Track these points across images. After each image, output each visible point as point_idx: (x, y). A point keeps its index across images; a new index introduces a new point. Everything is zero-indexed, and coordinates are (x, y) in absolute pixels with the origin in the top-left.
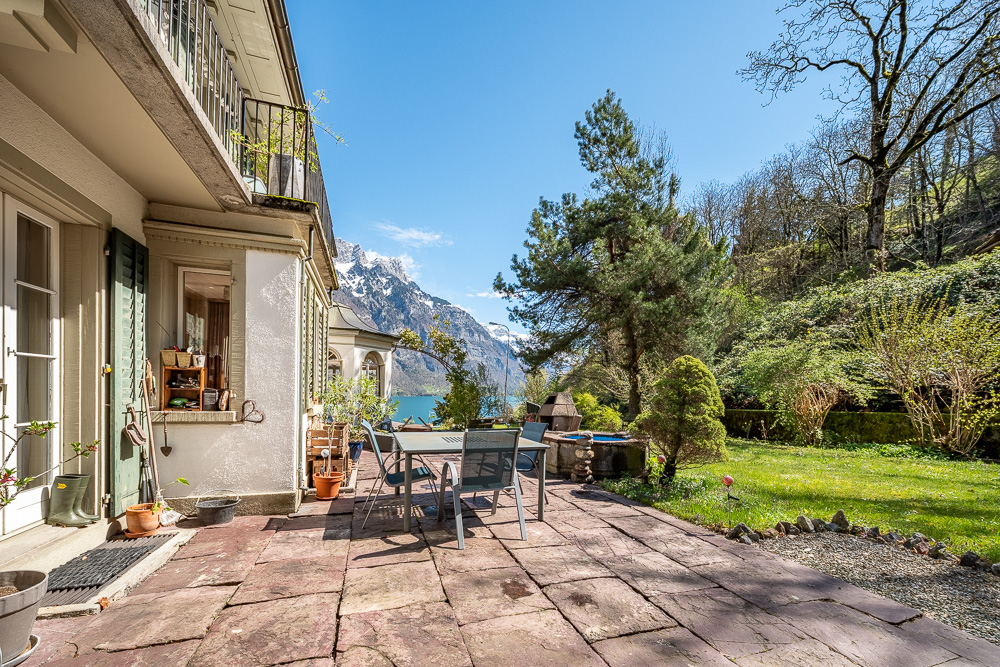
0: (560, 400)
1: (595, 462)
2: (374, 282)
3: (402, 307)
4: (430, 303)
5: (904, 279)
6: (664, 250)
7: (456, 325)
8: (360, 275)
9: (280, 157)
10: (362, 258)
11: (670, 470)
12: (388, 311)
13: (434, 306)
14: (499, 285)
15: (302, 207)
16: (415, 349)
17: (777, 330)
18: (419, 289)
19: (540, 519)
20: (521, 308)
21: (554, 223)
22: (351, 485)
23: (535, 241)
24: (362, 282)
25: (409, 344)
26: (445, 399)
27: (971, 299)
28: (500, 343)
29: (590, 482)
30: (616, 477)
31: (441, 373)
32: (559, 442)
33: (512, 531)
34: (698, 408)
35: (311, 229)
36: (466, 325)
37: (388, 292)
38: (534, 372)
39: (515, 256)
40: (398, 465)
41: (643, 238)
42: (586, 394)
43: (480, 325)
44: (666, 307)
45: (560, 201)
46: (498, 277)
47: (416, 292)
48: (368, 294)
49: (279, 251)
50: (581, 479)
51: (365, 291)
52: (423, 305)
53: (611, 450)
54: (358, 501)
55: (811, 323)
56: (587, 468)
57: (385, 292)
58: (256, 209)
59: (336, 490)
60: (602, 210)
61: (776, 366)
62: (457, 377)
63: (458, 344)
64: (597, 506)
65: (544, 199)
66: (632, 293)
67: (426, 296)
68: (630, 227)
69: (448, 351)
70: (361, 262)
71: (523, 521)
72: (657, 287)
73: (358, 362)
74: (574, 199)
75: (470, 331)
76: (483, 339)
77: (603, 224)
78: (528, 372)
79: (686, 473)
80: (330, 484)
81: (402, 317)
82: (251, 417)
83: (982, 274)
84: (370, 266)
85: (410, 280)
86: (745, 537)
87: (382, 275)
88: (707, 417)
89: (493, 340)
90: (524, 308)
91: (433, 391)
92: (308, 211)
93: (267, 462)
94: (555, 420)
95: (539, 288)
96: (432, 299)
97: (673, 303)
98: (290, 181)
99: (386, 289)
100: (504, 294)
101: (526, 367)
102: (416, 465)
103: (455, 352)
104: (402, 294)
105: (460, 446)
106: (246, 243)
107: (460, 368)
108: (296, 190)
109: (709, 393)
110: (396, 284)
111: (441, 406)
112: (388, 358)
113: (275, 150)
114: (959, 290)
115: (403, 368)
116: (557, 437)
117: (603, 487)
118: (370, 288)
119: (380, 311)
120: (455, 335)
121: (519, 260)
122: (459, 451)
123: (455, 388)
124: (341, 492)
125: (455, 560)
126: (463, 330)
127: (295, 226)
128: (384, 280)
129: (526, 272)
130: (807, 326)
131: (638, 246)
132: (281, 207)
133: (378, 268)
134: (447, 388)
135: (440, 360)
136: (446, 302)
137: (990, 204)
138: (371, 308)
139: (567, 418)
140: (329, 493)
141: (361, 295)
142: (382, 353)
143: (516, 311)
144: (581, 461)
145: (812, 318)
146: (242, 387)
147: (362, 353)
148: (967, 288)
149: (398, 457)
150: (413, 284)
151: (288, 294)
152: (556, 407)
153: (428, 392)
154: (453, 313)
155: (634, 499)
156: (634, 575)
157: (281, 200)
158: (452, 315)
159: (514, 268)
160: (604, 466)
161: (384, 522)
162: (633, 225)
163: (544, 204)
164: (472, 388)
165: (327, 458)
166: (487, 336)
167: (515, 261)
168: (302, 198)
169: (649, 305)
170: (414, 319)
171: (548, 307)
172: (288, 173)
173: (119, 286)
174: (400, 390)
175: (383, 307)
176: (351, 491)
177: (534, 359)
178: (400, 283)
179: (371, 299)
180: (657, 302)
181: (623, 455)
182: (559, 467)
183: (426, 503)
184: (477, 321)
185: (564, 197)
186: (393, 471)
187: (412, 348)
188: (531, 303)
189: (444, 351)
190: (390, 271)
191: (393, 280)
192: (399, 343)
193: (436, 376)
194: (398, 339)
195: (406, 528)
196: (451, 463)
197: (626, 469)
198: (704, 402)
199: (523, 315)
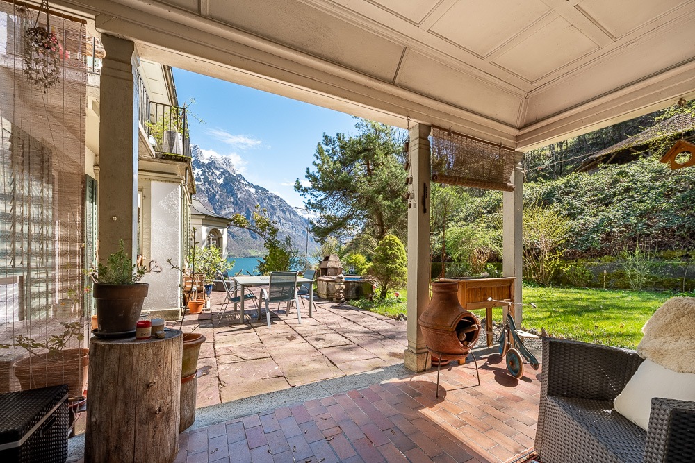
0: (331, 258)
1: (346, 291)
2: (210, 173)
3: (231, 192)
4: (253, 190)
5: (532, 188)
6: (394, 171)
7: (272, 206)
8: (199, 168)
9: (170, 133)
10: (200, 155)
11: (384, 294)
12: (221, 196)
13: (256, 192)
14: (298, 187)
15: (183, 160)
16: (243, 227)
17: (469, 215)
18: (244, 180)
19: (310, 317)
20: (313, 201)
21: (332, 149)
22: (208, 307)
23: (318, 162)
24: (200, 173)
25: (238, 223)
26: (264, 259)
27: (560, 201)
28: (305, 219)
29: (343, 302)
30: (357, 299)
31: (261, 241)
32: (327, 281)
33: (295, 321)
34: (393, 261)
35: (186, 169)
36: (280, 206)
37: (221, 181)
38: (322, 241)
39: (308, 169)
40: (236, 292)
41: (383, 163)
42: (358, 255)
43: (290, 207)
44: (396, 204)
45: (336, 136)
46: (297, 181)
47: (242, 181)
48: (205, 182)
49: (170, 182)
50: (338, 300)
51: (202, 180)
52: (247, 191)
53: (354, 285)
54: (213, 314)
55: (485, 212)
56: (341, 294)
57: (218, 181)
58: (157, 160)
59: (201, 308)
60: (360, 144)
61: (459, 238)
62: (272, 245)
63: (272, 224)
64: (343, 312)
65: (326, 134)
66: (376, 195)
67: (250, 185)
68: (375, 156)
69: (266, 229)
70: (199, 158)
71: (300, 318)
72: (392, 191)
73: (204, 236)
74: (343, 136)
75: (283, 211)
76: (292, 216)
77: (361, 152)
78: (318, 241)
79: (391, 296)
80: (197, 305)
81: (232, 200)
82: (154, 270)
83: (566, 187)
84: (206, 162)
85: (237, 173)
86: (402, 319)
87: (216, 169)
88: (397, 265)
89: (300, 217)
90: (314, 202)
91: (256, 254)
92: (186, 161)
93: (163, 293)
94: (329, 270)
95: (324, 189)
96: (255, 187)
97: (401, 201)
98: (175, 145)
99: (219, 179)
100: (302, 193)
101: (316, 238)
102: (246, 292)
103: (270, 229)
104: (231, 182)
105: (268, 281)
106: (151, 177)
107: (273, 239)
108: (179, 150)
109: (399, 254)
110: (227, 175)
111: (262, 264)
112: (225, 233)
113: (167, 127)
114: (554, 195)
115: (233, 237)
116: (326, 279)
117: (349, 304)
118: (206, 178)
119: (214, 195)
120: (272, 214)
121: (311, 172)
122: (268, 284)
123: (271, 252)
124: (203, 310)
125: (266, 331)
126: (278, 210)
127: (178, 168)
128: (217, 173)
129: (315, 179)
130: (483, 214)
131: (380, 167)
132: (171, 159)
133: (212, 164)
134: (266, 252)
135: (260, 234)
136: (265, 190)
137: (590, 142)
138: (207, 193)
139: (336, 269)
140: (197, 310)
141: (200, 183)
142: (221, 230)
143: (309, 203)
144: (338, 291)
145: (486, 209)
146: (149, 254)
147: (207, 231)
148: (558, 195)
149: (236, 288)
150: (240, 176)
151: (174, 204)
152: (329, 263)
153: (253, 255)
154: (270, 197)
155: (362, 308)
156: (344, 332)
157: (172, 156)
158: (269, 199)
159: (307, 177)
160: (351, 293)
161: (230, 321)
162: (377, 155)
163: (326, 137)
164: (282, 252)
165: (195, 292)
166: (295, 215)
167: (308, 172)
168: (182, 154)
169: (386, 203)
170: (241, 201)
171: (329, 201)
172: (174, 140)
173: (88, 203)
174: (231, 254)
175: (217, 192)
176: (209, 310)
177: (321, 233)
178: (230, 174)
179: (207, 186)
180: (391, 201)
181: (361, 287)
182: (327, 295)
183: (251, 313)
184: (288, 203)
185: (338, 134)
186: (233, 296)
187: (240, 226)
188: (319, 199)
189: (263, 228)
190: (222, 166)
191: (224, 173)
192: (232, 223)
193: (258, 243)
194: (231, 220)
195: (241, 322)
196: (264, 290)
197: (363, 295)
198: (397, 258)
199: (313, 206)
